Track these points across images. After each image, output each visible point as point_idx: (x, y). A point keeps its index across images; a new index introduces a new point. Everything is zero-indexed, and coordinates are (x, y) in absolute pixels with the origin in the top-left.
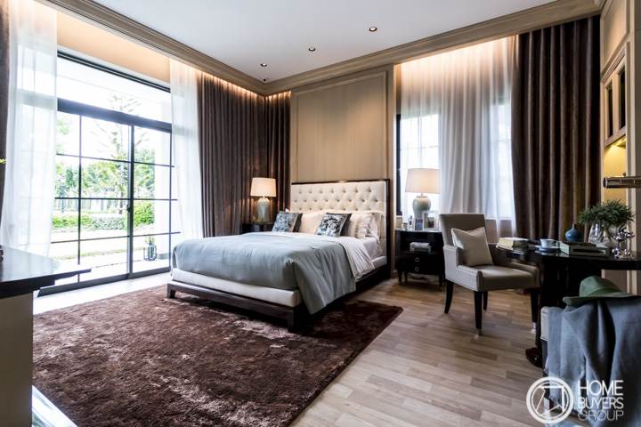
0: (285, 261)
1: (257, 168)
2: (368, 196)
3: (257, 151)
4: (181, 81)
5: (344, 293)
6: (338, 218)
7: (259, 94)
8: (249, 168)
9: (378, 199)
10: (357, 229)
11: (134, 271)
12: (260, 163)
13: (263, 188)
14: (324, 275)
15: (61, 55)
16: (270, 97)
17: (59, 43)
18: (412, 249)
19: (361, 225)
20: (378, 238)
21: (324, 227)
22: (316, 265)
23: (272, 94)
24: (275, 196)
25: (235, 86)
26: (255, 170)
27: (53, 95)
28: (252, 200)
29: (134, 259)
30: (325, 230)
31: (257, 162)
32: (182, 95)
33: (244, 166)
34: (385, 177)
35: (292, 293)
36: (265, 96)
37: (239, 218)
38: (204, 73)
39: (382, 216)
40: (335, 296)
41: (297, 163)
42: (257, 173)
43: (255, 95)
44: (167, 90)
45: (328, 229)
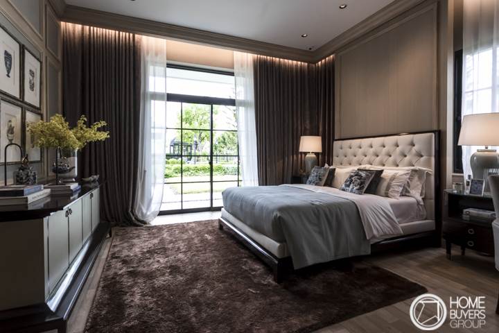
0: (275, 214)
1: (308, 127)
2: (410, 150)
3: (307, 113)
4: (242, 66)
5: (351, 255)
6: (363, 174)
7: (309, 62)
8: (299, 128)
9: (423, 154)
10: (388, 187)
11: (214, 206)
12: (311, 123)
13: (310, 145)
14: (321, 233)
15: (169, 66)
16: (320, 63)
17: (167, 59)
18: (465, 217)
19: (394, 183)
20: (420, 199)
21: (348, 183)
22: (310, 222)
23: (321, 60)
24: (321, 151)
25: (286, 60)
26: (305, 129)
27: (164, 92)
28: (303, 155)
29: (214, 198)
30: (348, 186)
31: (308, 122)
32: (244, 77)
33: (295, 127)
34: (435, 128)
35: (278, 244)
36: (315, 63)
37: (290, 171)
38: (259, 56)
39: (428, 175)
40: (336, 256)
41: (340, 121)
42: (308, 132)
43: (306, 64)
44: (232, 74)
45: (351, 185)
